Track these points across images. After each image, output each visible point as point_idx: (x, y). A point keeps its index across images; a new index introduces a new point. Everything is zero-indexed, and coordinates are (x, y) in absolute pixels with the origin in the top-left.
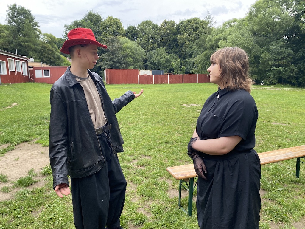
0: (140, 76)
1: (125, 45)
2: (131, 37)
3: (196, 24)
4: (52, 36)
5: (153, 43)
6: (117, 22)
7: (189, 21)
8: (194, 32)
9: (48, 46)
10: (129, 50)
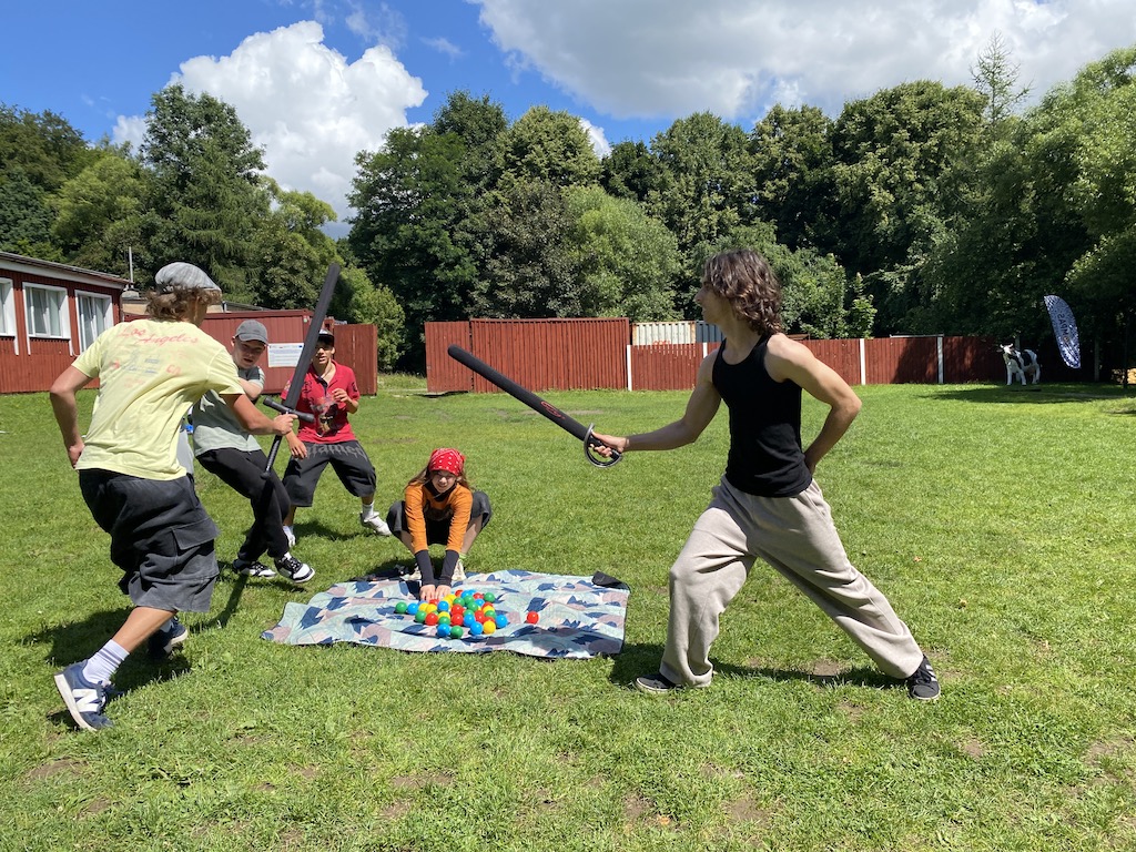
0: (634, 349)
1: (589, 218)
2: (623, 188)
3: (923, 106)
4: (311, 200)
5: (719, 207)
6: (565, 129)
7: (892, 99)
8: (915, 144)
9: (294, 239)
10: (605, 239)
